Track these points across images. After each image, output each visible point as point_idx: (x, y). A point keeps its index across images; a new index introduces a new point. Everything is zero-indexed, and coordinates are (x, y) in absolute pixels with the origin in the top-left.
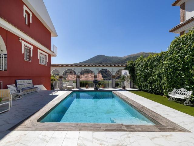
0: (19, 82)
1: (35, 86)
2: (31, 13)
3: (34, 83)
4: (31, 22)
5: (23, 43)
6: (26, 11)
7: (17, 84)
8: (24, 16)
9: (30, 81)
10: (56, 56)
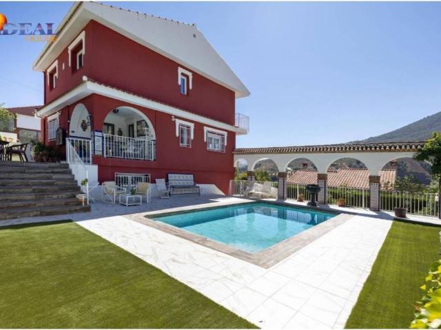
0: (171, 176)
1: (197, 185)
2: (190, 74)
3: (197, 181)
4: (191, 88)
5: (178, 122)
6: (183, 74)
7: (169, 178)
8: (180, 83)
9: (191, 177)
10: (246, 133)
